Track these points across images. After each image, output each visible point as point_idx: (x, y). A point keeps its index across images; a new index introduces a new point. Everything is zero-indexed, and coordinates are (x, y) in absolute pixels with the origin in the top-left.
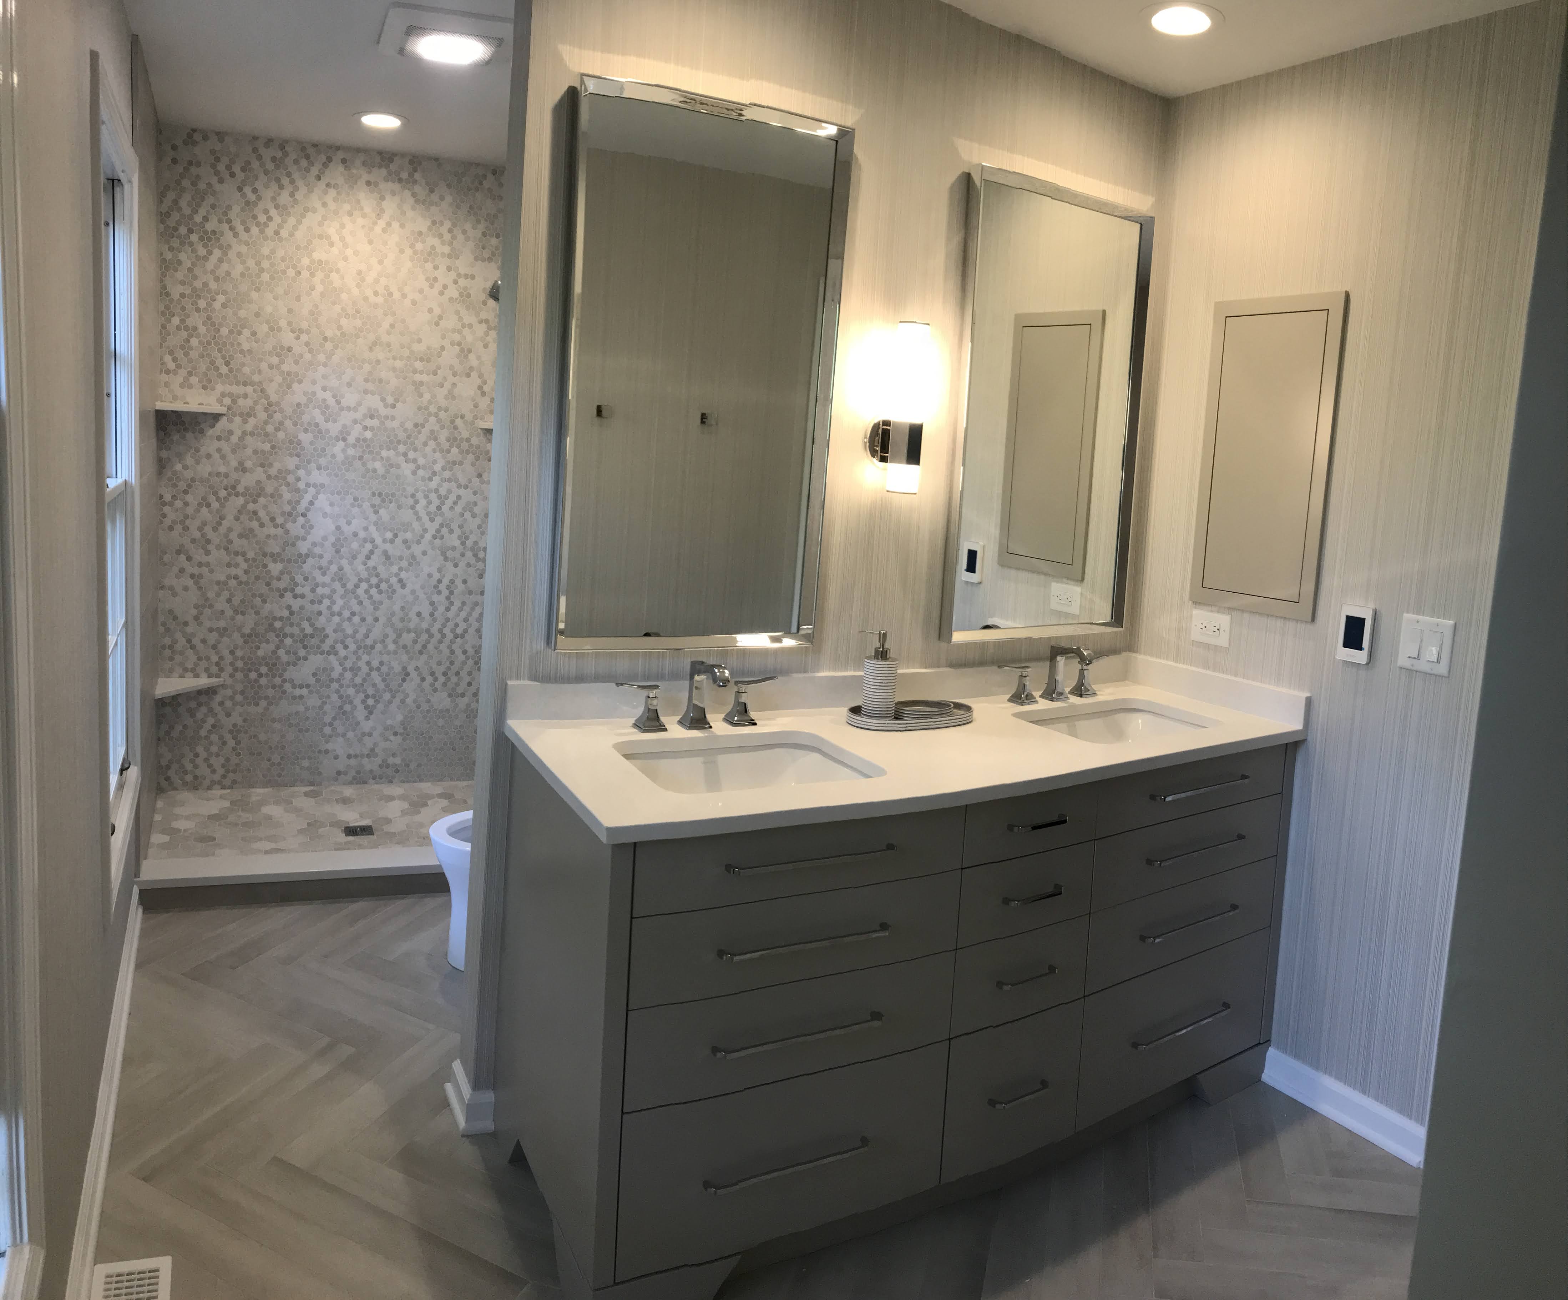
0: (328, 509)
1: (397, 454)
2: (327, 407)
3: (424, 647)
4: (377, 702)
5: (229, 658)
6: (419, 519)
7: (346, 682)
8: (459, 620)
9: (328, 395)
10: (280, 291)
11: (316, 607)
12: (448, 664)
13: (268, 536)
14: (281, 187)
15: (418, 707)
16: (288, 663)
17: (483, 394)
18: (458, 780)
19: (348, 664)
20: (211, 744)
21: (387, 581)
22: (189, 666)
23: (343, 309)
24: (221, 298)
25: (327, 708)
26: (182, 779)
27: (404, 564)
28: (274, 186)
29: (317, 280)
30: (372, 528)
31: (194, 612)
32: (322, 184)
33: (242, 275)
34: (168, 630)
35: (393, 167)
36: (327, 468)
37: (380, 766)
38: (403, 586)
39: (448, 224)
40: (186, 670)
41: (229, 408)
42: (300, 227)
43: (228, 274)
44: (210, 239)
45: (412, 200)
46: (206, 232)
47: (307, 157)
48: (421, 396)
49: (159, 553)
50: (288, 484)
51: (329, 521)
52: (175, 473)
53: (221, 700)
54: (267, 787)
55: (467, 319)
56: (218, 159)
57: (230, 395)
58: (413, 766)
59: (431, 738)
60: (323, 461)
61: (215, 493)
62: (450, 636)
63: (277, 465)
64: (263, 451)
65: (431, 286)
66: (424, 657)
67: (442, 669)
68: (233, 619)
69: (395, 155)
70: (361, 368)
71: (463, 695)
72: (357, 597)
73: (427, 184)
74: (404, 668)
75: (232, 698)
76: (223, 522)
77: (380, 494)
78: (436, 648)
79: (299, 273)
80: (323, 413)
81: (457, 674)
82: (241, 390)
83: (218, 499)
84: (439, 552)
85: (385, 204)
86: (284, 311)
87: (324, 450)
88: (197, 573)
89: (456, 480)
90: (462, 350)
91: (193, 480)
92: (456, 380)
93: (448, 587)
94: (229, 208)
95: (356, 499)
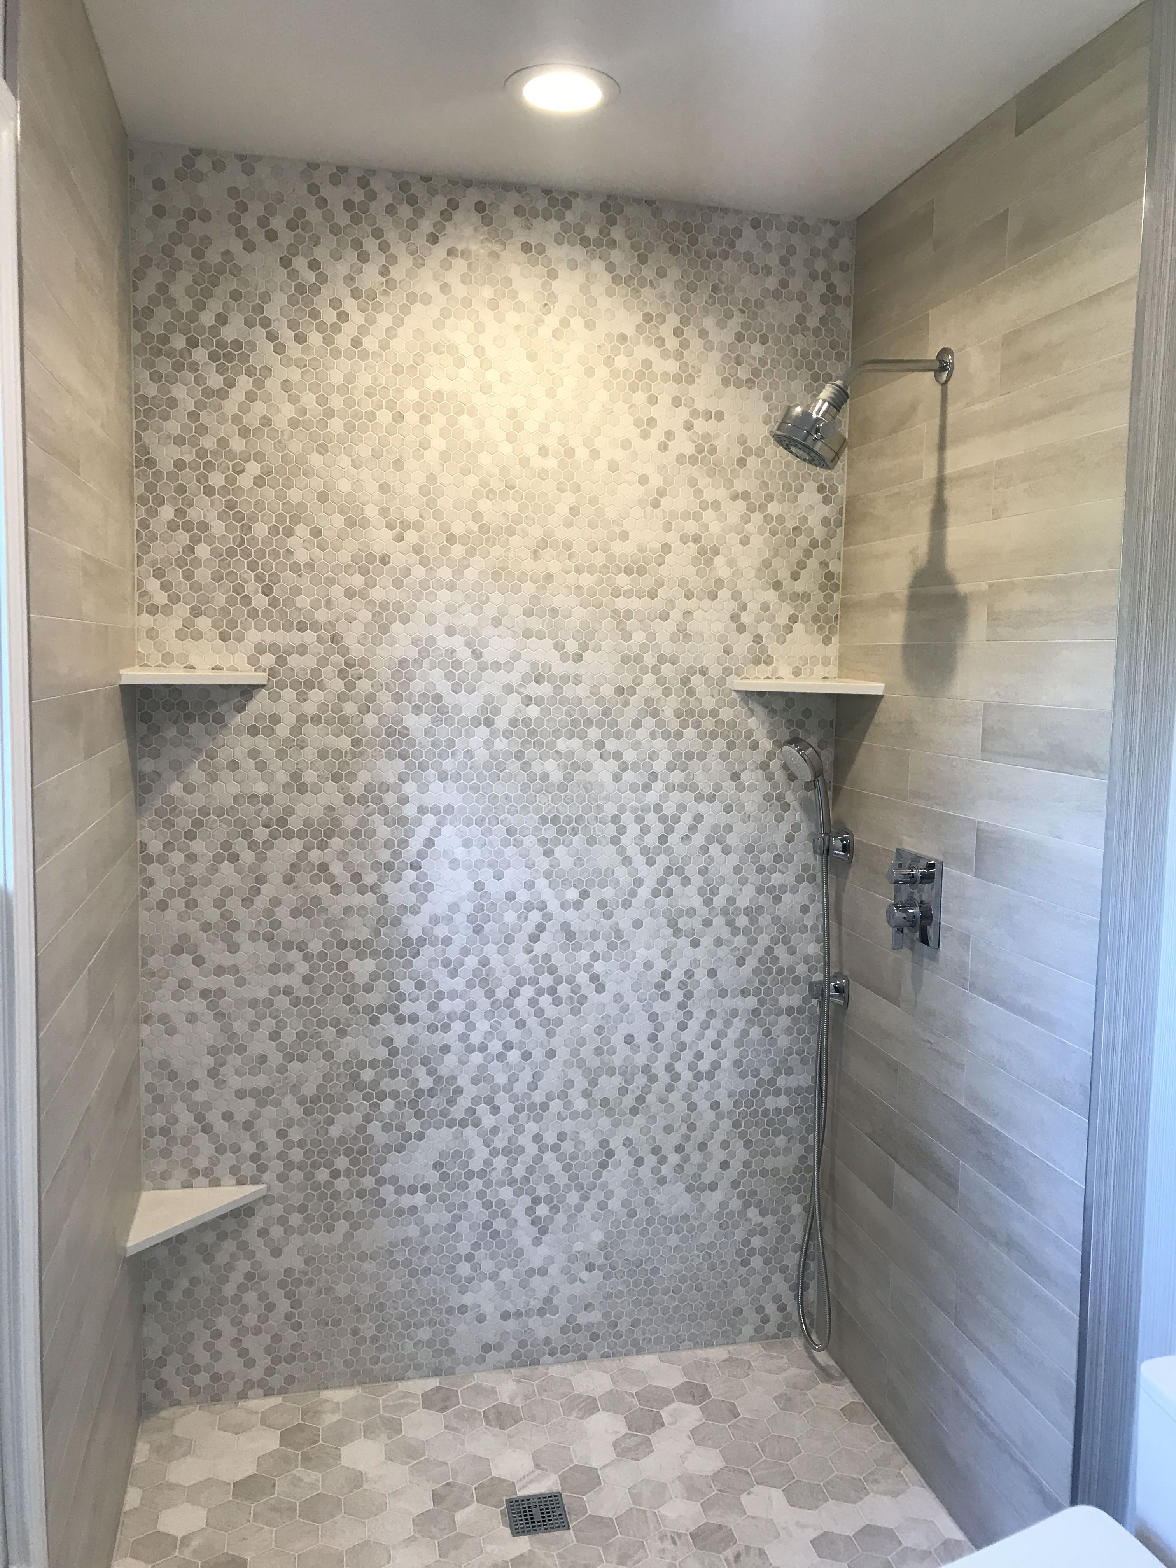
0: (460, 853)
1: (586, 746)
2: (457, 664)
3: (641, 1099)
4: (555, 1209)
5: (275, 1145)
6: (627, 861)
7: (495, 1176)
8: (704, 1046)
9: (457, 642)
10: (363, 450)
11: (439, 1039)
12: (684, 1129)
13: (348, 910)
14: (364, 257)
15: (632, 1214)
16: (388, 1148)
17: (741, 629)
18: (707, 1346)
19: (500, 1142)
20: (244, 1309)
21: (570, 981)
22: (201, 1163)
23: (484, 483)
24: (253, 469)
25: (463, 1227)
26: (188, 1382)
27: (601, 946)
28: (351, 256)
29: (432, 430)
30: (542, 883)
31: (210, 1061)
32: (439, 251)
33: (293, 423)
34: (158, 1099)
35: (570, 217)
36: (457, 777)
37: (564, 1330)
38: (600, 989)
39: (673, 320)
40: (195, 1173)
41: (272, 673)
42: (400, 330)
43: (266, 421)
44: (229, 357)
45: (607, 277)
46: (222, 344)
47: (412, 201)
48: (627, 637)
49: (140, 954)
50: (384, 811)
51: (462, 873)
52: (170, 800)
53: (261, 1225)
54: (352, 1386)
55: (710, 495)
56: (243, 207)
57: (274, 648)
58: (624, 1325)
59: (655, 1271)
60: (448, 765)
61: (247, 834)
62: (687, 1076)
63: (364, 777)
64: (338, 753)
65: (645, 435)
66: (640, 1120)
67: (675, 1139)
68: (282, 1069)
69: (575, 194)
70: (517, 590)
71: (713, 1187)
72: (514, 1014)
73: (634, 247)
74: (604, 1143)
75: (283, 1221)
76: (264, 888)
77: (555, 820)
78: (662, 1101)
79: (399, 417)
80: (449, 676)
81: (702, 1146)
82: (295, 638)
83: (253, 845)
84: (664, 921)
85: (557, 285)
86: (372, 488)
87: (451, 743)
88: (213, 987)
89: (694, 788)
90: (702, 552)
91: (204, 811)
92: (692, 604)
93: (682, 985)
94: (266, 297)
95: (510, 832)
